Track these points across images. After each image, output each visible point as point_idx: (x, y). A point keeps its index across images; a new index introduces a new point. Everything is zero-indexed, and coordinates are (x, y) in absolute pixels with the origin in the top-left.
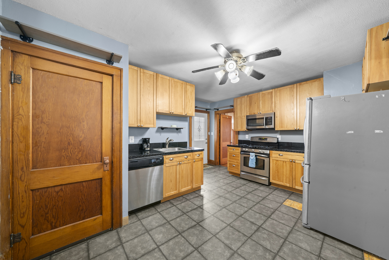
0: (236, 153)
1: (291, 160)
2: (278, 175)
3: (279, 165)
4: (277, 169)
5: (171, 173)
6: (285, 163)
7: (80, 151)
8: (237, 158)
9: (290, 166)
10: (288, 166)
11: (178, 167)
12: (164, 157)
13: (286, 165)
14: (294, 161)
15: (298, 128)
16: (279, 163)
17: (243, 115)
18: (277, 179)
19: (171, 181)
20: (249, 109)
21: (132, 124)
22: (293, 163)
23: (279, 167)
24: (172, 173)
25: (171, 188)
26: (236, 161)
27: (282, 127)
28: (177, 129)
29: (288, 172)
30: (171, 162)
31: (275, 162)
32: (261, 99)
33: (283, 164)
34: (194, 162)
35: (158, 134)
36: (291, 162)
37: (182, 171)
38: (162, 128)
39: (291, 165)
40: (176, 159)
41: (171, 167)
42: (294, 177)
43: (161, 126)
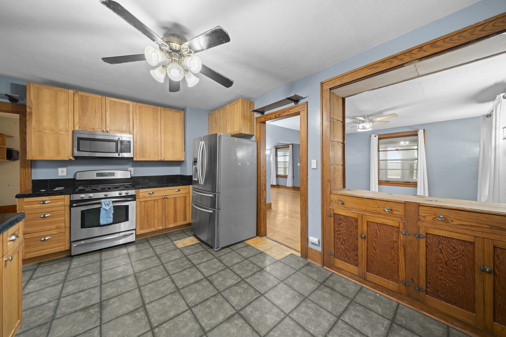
0: (53, 209)
1: (164, 197)
2: (148, 221)
3: (149, 206)
4: (146, 213)
6: (156, 202)
8: (56, 219)
9: (162, 204)
10: (160, 204)
13: (158, 204)
14: (167, 197)
15: (163, 159)
16: (149, 204)
17: (61, 126)
18: (147, 226)
20: (80, 119)
22: (166, 199)
23: (149, 209)
26: (53, 227)
27: (143, 157)
29: (160, 212)
31: (143, 204)
32: (108, 108)
33: (154, 205)
36: (164, 199)
39: (164, 203)
42: (166, 216)
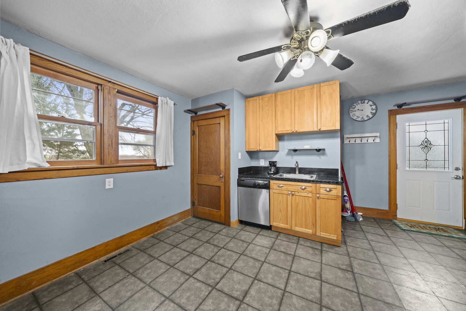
5: (280, 202)
7: (212, 167)
11: (290, 197)
12: (272, 182)
19: (281, 211)
21: (253, 149)
24: (282, 202)
25: (281, 219)
28: (319, 150)
30: (280, 189)
34: (318, 198)
35: (289, 157)
37: (297, 205)
38: (295, 151)
40: (286, 187)
41: (280, 194)
43: (293, 148)
